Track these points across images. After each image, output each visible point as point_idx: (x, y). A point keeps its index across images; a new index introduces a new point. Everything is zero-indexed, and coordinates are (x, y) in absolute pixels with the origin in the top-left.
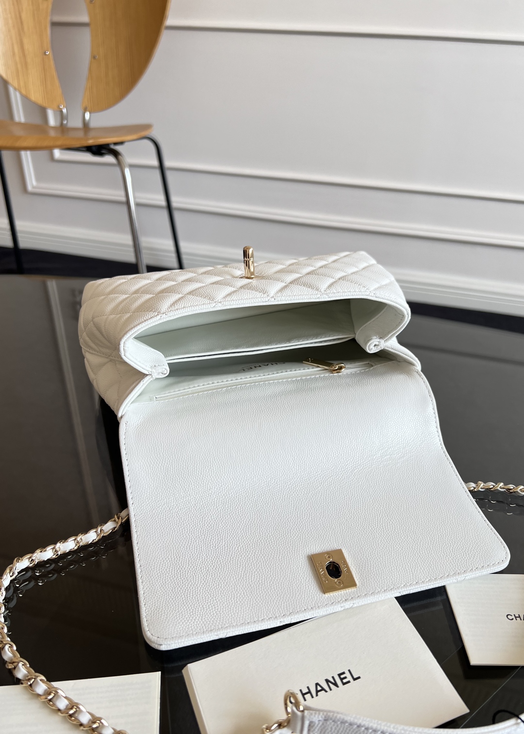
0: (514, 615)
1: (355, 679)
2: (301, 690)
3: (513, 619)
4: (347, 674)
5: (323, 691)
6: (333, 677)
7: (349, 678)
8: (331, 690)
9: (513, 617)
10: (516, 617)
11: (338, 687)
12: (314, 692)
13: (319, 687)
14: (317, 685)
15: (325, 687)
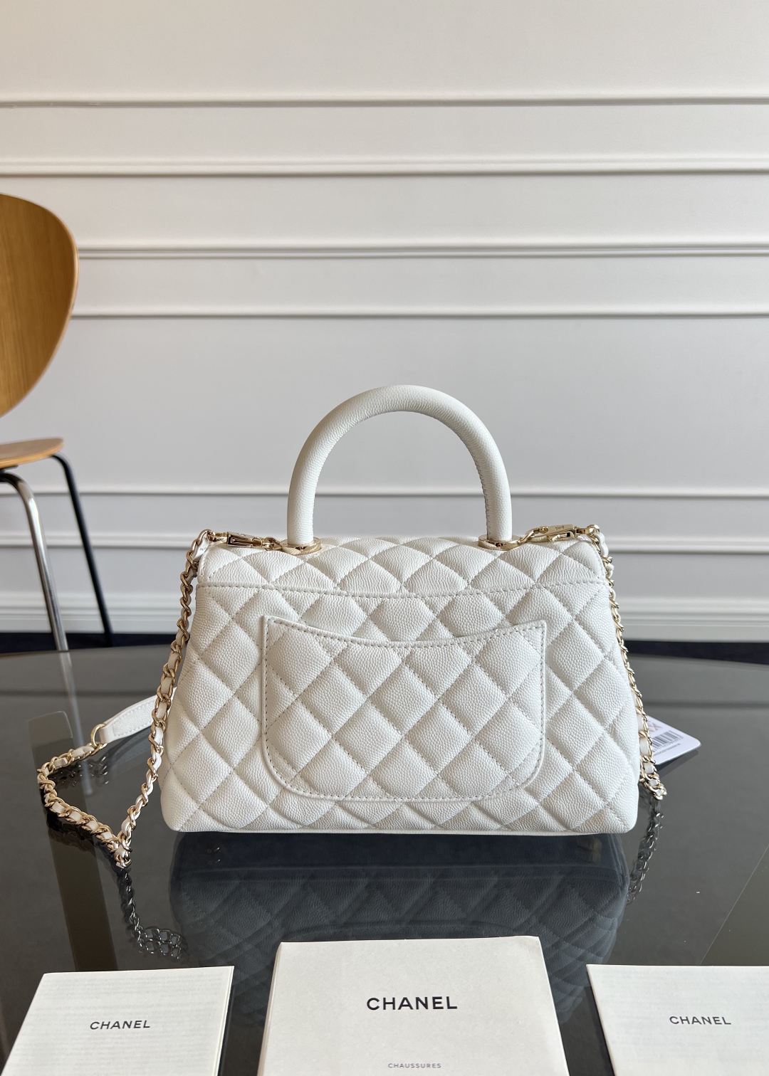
0: (681, 1018)
1: (449, 1007)
2: (384, 999)
3: (678, 1022)
4: (444, 1001)
5: (408, 1007)
6: (426, 998)
7: (444, 1004)
8: (417, 1008)
9: (679, 1020)
10: (682, 1020)
11: (427, 1008)
12: (397, 1005)
13: (405, 1003)
14: (405, 999)
15: (413, 1004)
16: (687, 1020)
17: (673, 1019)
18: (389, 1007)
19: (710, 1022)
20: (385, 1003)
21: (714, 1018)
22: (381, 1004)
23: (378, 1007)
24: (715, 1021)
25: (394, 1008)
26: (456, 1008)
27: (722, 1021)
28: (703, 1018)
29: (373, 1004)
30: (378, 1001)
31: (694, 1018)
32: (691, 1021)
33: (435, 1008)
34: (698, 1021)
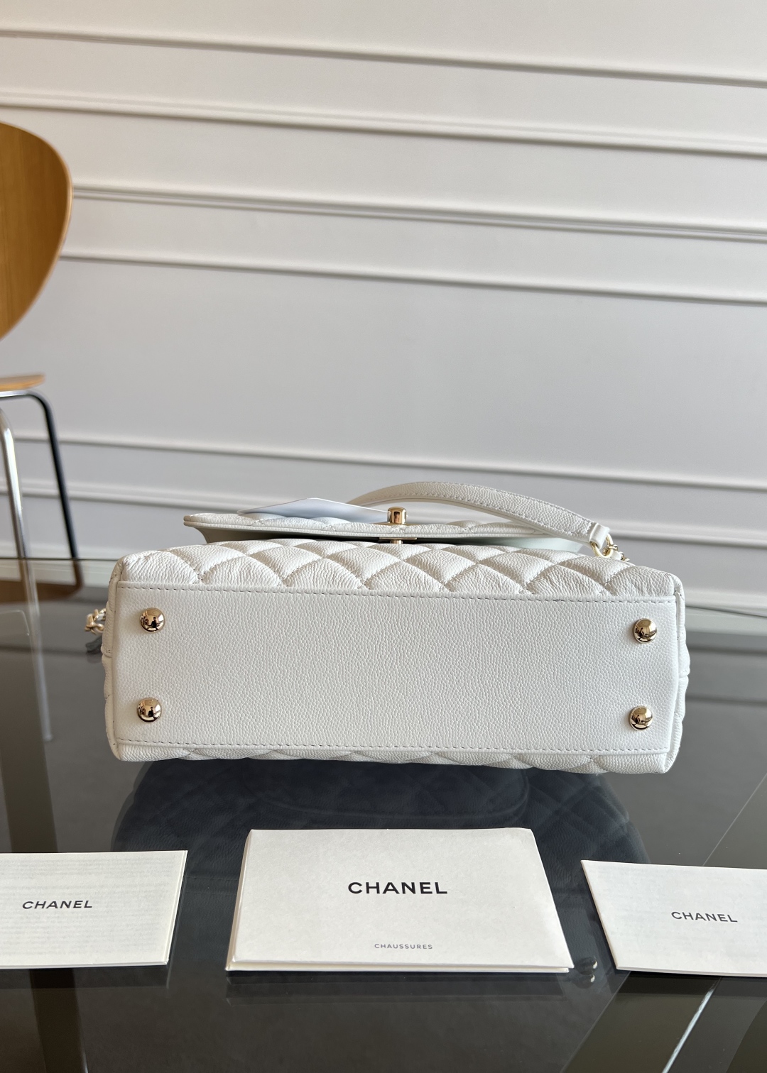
12: (382, 889)
13: (390, 887)
14: (389, 884)
15: (399, 888)
16: (690, 915)
17: (675, 915)
18: (373, 891)
19: (715, 919)
20: (368, 888)
21: (719, 915)
22: (364, 888)
23: (360, 891)
24: (720, 918)
25: (378, 892)
26: (446, 893)
27: (727, 918)
28: (707, 915)
29: (355, 888)
30: (360, 885)
31: (697, 914)
32: (694, 917)
33: (422, 892)
34: (702, 918)
